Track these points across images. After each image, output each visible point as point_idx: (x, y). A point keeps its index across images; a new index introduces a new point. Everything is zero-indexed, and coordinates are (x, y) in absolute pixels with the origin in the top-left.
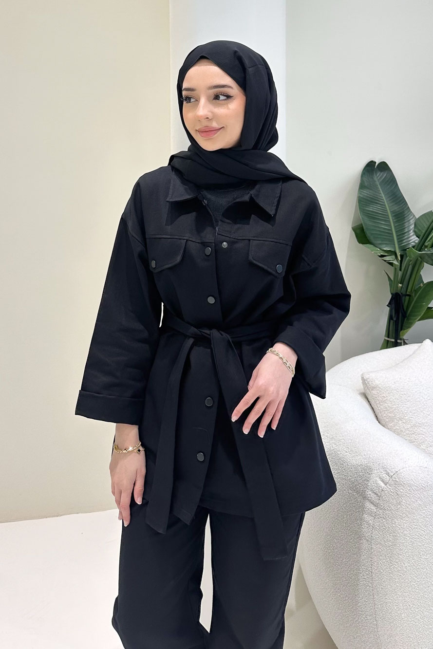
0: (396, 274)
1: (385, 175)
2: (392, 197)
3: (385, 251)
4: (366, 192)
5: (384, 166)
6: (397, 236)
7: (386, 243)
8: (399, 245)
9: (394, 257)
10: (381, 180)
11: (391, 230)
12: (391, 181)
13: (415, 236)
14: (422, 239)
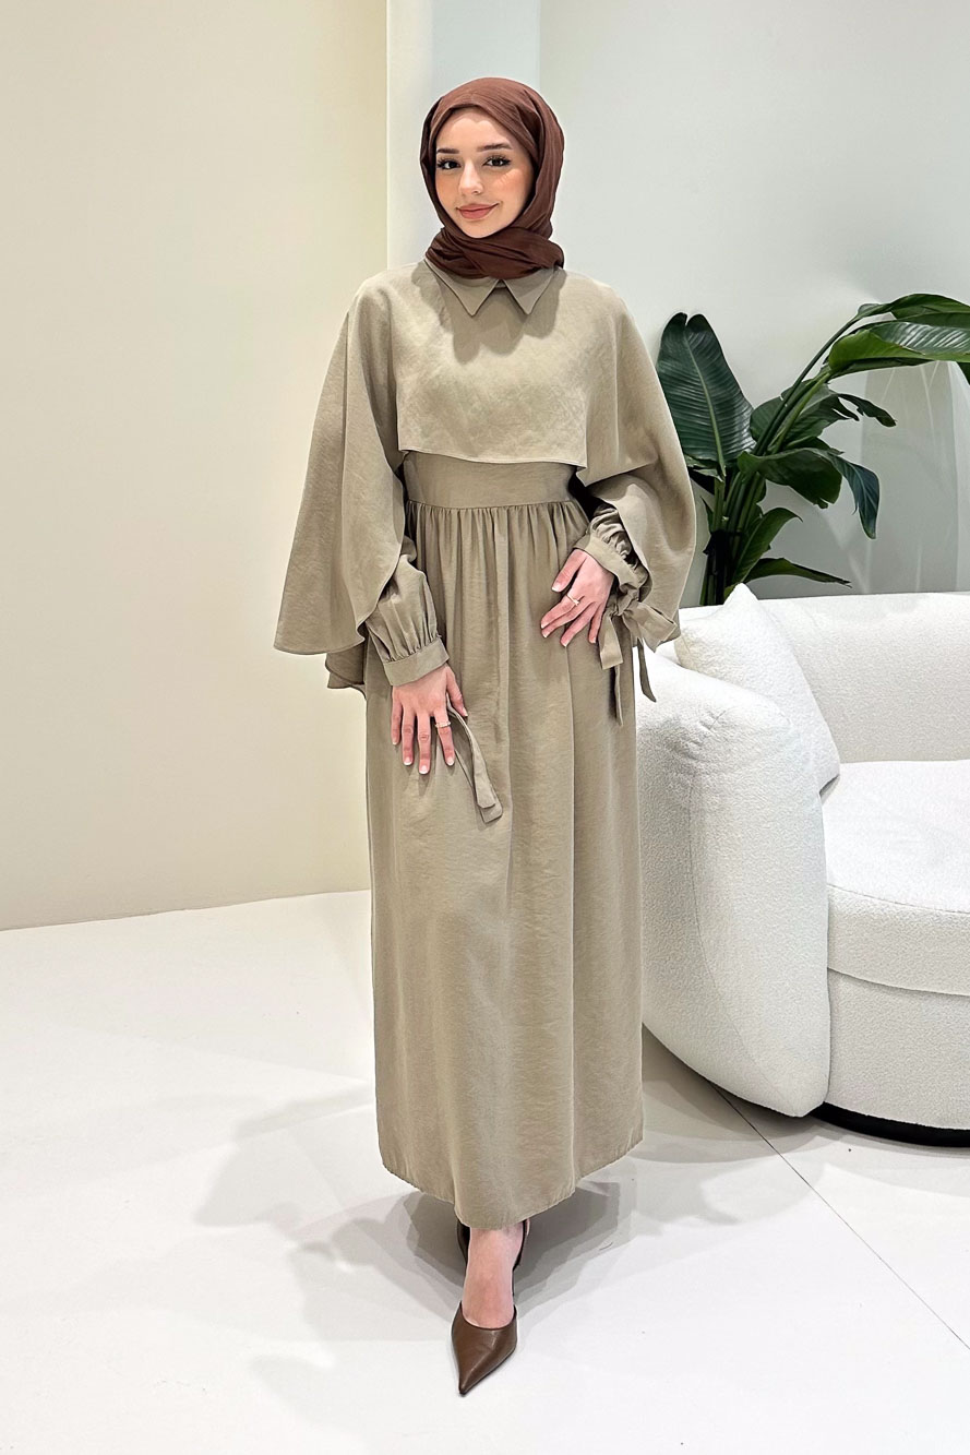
0: (717, 505)
1: (700, 337)
2: (711, 376)
3: (701, 461)
4: (669, 365)
5: (700, 323)
6: (721, 438)
7: (704, 450)
8: (724, 452)
9: (716, 471)
10: (694, 347)
11: (712, 427)
12: (711, 350)
13: (751, 439)
14: (763, 440)
